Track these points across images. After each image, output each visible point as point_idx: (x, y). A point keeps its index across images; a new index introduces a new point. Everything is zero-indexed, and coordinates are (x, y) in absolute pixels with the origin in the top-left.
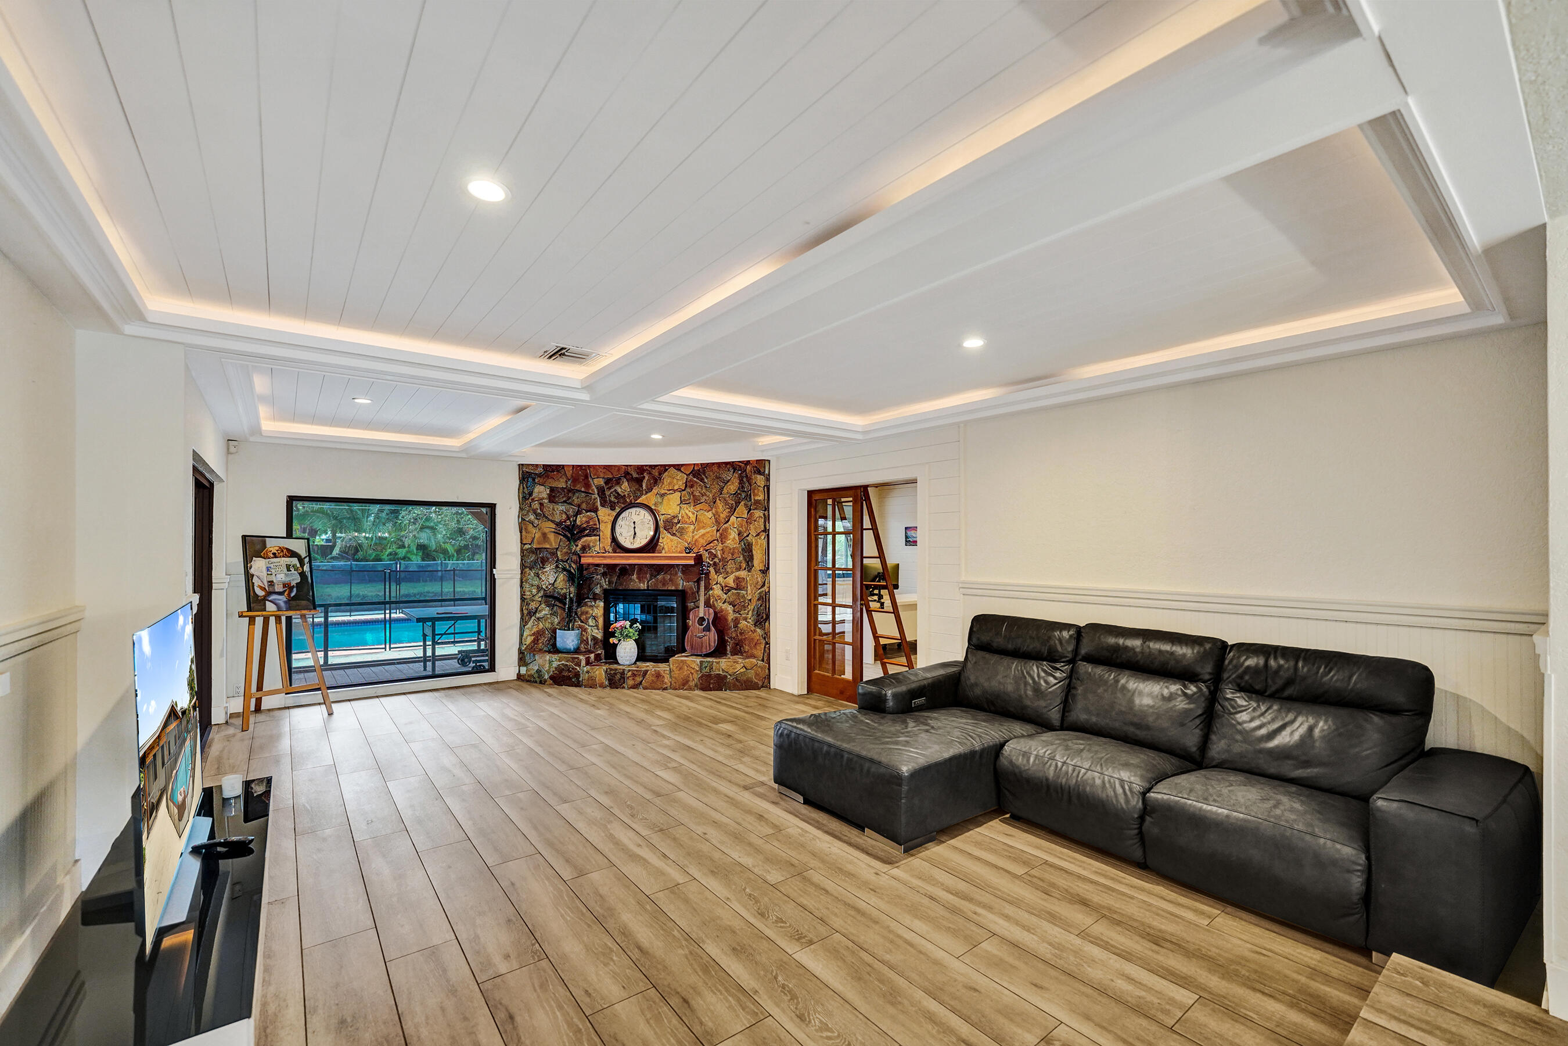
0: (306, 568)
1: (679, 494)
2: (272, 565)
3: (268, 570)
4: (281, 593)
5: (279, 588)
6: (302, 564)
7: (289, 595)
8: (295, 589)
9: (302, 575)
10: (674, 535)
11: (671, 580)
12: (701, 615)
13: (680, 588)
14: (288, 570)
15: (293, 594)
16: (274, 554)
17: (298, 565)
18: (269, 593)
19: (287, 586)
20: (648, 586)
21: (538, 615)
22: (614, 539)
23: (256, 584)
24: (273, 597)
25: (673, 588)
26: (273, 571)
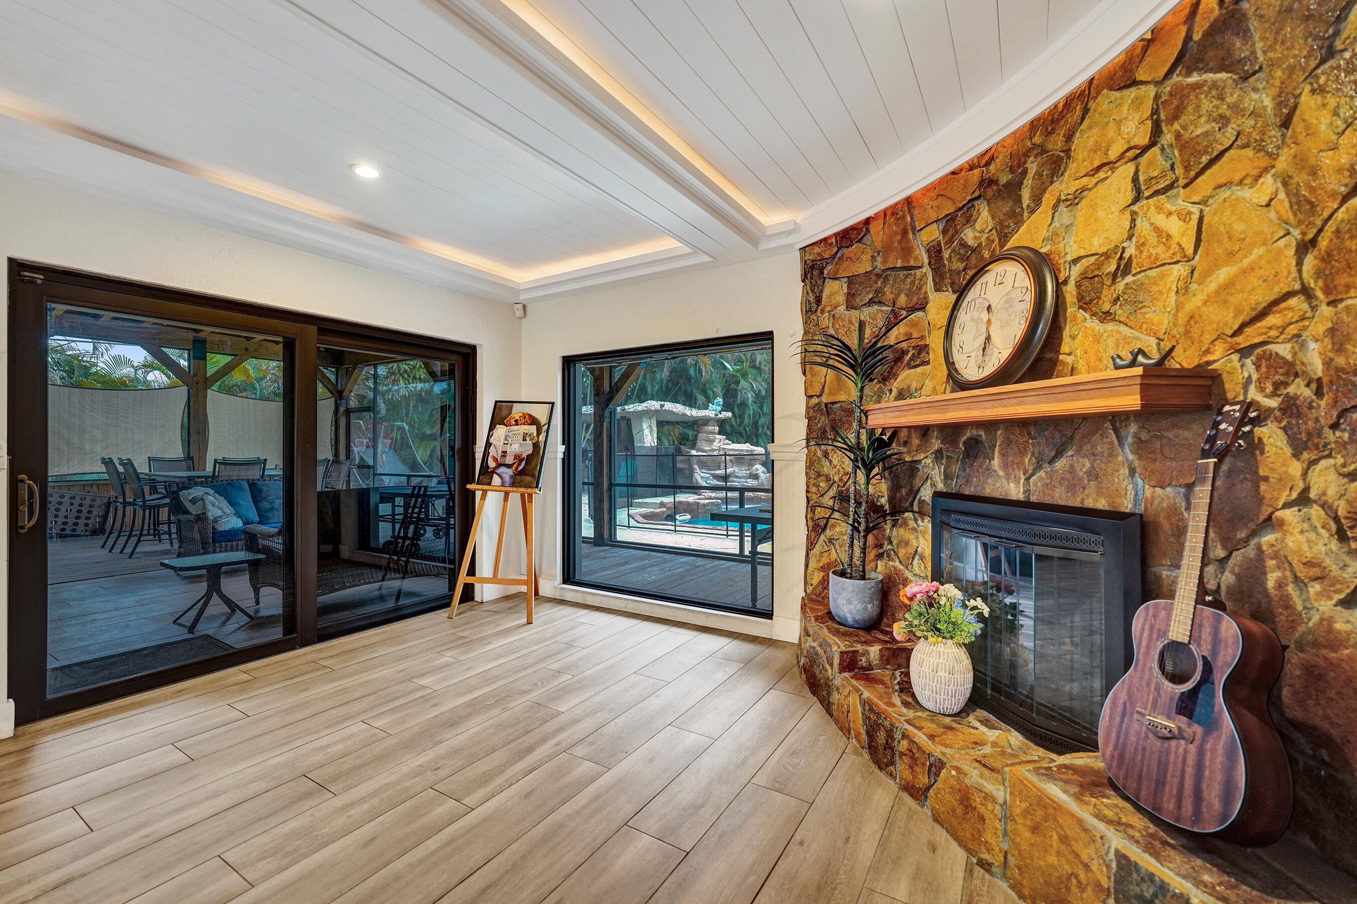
0: (542, 438)
1: (1130, 168)
2: (510, 434)
3: (506, 439)
4: (509, 466)
5: (509, 460)
6: (539, 433)
7: (517, 468)
8: (524, 462)
9: (536, 446)
10: (1106, 317)
11: (1093, 475)
12: (1179, 631)
13: (1127, 506)
14: (524, 440)
15: (520, 468)
16: (516, 421)
17: (535, 434)
18: (499, 465)
19: (518, 458)
20: (1027, 492)
21: (828, 532)
22: (950, 364)
23: (491, 455)
24: (501, 470)
25: (1102, 504)
26: (510, 440)
